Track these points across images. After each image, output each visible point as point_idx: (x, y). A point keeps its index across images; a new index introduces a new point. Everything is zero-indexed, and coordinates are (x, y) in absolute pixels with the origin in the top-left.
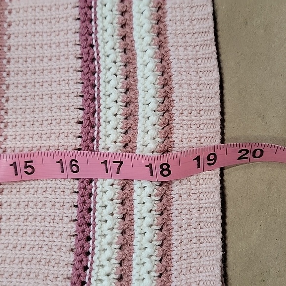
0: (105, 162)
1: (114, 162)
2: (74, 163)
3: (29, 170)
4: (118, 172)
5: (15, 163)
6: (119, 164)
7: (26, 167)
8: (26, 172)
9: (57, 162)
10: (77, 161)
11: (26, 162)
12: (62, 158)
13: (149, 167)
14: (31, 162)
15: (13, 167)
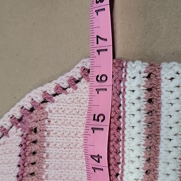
0: (99, 51)
1: (98, 43)
2: (99, 79)
3: (101, 118)
4: (106, 40)
5: (92, 128)
6: (99, 39)
7: (98, 120)
8: (102, 121)
9: (98, 93)
10: (98, 76)
11: (94, 119)
12: (95, 88)
13: (98, 13)
14: (95, 115)
15: (95, 131)
